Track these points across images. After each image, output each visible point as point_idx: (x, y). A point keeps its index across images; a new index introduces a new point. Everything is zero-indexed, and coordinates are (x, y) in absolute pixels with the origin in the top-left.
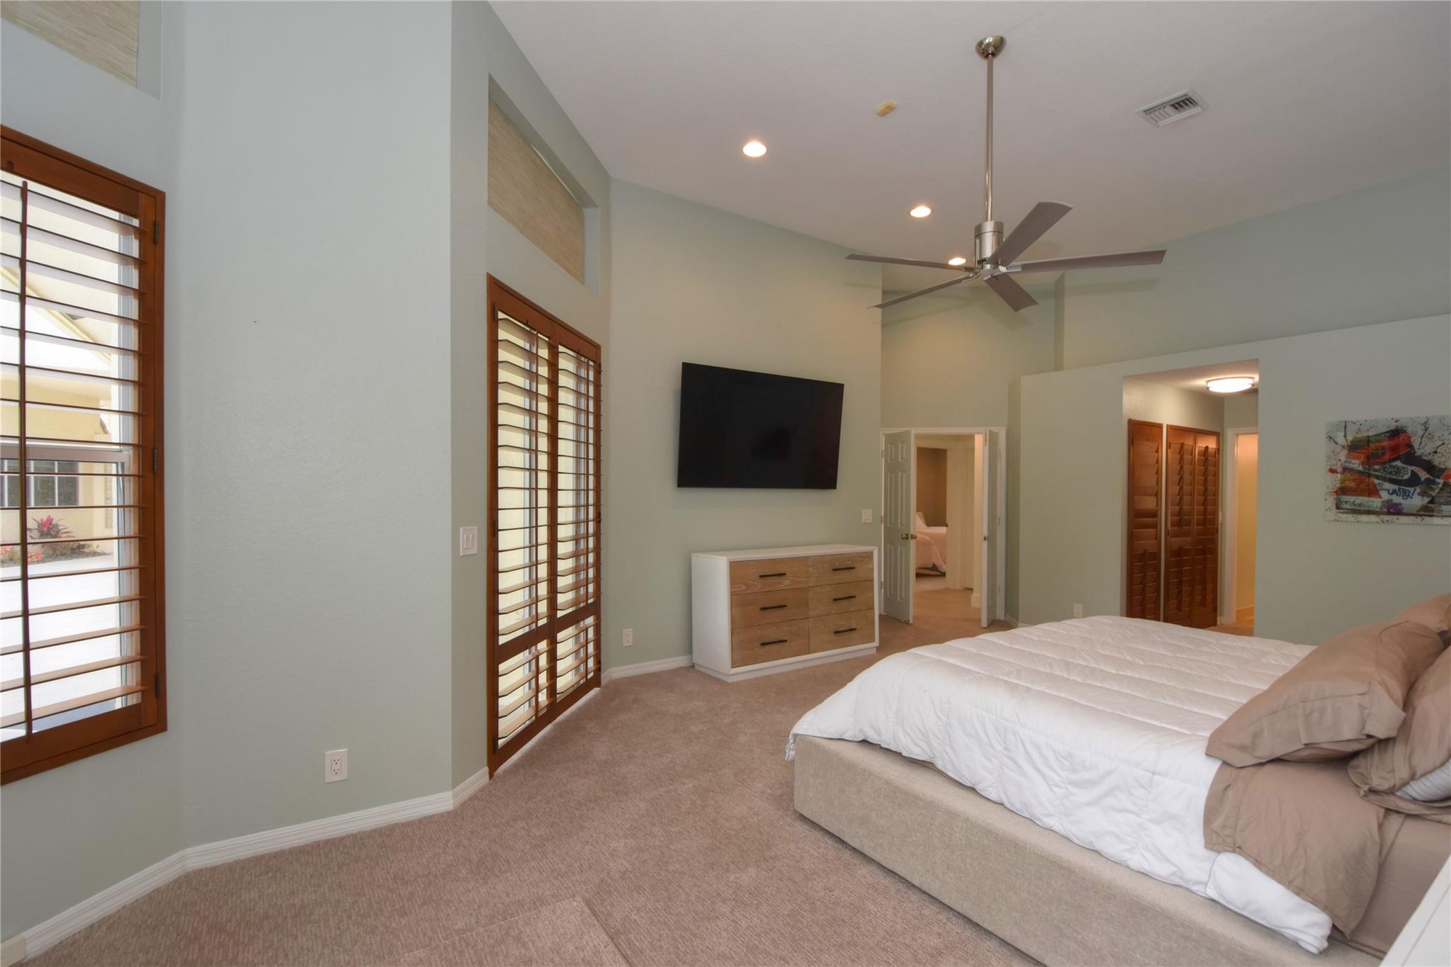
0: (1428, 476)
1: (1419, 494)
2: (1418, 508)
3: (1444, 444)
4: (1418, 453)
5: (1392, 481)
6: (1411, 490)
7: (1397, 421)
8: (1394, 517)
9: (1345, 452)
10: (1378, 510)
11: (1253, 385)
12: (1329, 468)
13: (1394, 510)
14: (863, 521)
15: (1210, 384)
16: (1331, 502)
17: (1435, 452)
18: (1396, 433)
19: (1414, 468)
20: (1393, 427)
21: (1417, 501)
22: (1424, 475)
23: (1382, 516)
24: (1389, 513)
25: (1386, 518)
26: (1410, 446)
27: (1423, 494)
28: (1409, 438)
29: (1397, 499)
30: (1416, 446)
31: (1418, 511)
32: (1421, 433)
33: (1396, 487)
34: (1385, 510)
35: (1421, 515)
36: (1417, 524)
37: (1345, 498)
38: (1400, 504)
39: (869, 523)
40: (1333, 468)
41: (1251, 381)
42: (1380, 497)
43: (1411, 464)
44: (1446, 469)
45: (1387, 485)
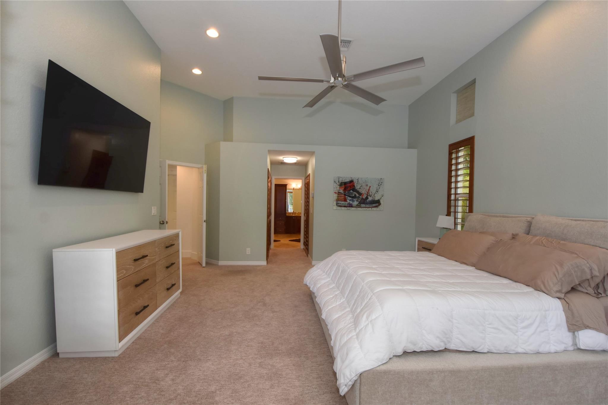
0: (358, 195)
1: (356, 201)
2: (356, 205)
3: (362, 186)
4: (356, 188)
5: (350, 197)
6: (355, 199)
7: (351, 178)
8: (351, 208)
9: (339, 186)
10: (347, 205)
11: (297, 161)
12: (334, 192)
13: (351, 206)
14: (152, 214)
15: (284, 159)
16: (335, 203)
17: (360, 188)
18: (352, 182)
19: (355, 193)
20: (350, 180)
21: (355, 203)
22: (357, 195)
23: (348, 208)
24: (349, 207)
25: (349, 208)
26: (354, 186)
27: (357, 201)
28: (354, 184)
29: (351, 202)
30: (356, 186)
31: (356, 206)
32: (357, 182)
33: (351, 199)
34: (348, 206)
35: (357, 207)
36: (356, 210)
37: (339, 202)
38: (352, 204)
39: (156, 215)
40: (336, 192)
41: (296, 159)
42: (347, 202)
43: (355, 192)
44: (362, 193)
45: (349, 198)
